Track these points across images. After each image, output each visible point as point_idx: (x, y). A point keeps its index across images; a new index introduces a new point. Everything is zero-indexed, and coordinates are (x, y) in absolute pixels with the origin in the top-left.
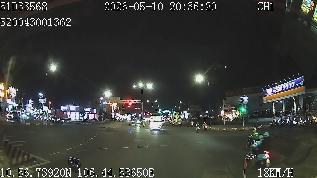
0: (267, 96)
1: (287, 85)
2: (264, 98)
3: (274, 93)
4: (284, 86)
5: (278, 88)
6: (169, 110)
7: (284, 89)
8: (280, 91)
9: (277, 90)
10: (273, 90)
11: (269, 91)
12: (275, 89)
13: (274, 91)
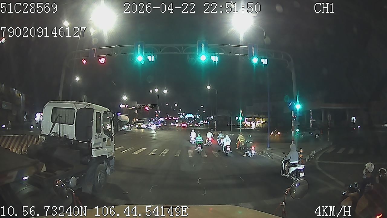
6: (191, 114)
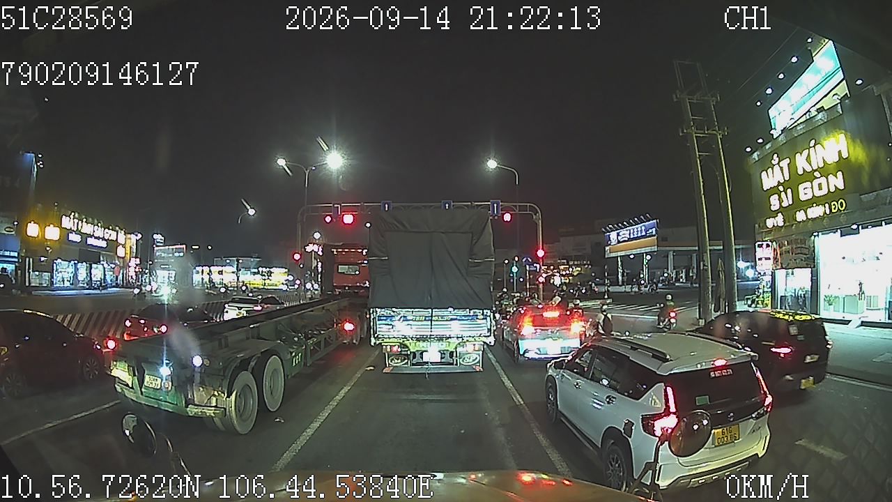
0: (610, 245)
1: (636, 230)
2: (607, 248)
3: (619, 242)
4: (632, 231)
5: (625, 233)
7: (632, 236)
8: (626, 239)
9: (623, 236)
10: (618, 235)
11: (613, 235)
12: (620, 234)
13: (619, 238)
